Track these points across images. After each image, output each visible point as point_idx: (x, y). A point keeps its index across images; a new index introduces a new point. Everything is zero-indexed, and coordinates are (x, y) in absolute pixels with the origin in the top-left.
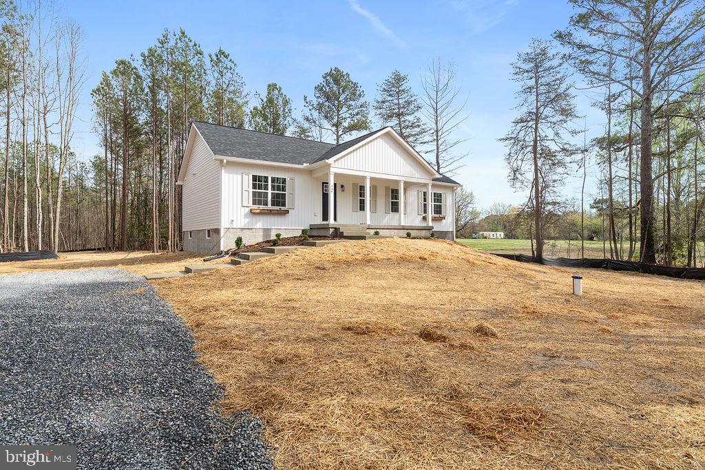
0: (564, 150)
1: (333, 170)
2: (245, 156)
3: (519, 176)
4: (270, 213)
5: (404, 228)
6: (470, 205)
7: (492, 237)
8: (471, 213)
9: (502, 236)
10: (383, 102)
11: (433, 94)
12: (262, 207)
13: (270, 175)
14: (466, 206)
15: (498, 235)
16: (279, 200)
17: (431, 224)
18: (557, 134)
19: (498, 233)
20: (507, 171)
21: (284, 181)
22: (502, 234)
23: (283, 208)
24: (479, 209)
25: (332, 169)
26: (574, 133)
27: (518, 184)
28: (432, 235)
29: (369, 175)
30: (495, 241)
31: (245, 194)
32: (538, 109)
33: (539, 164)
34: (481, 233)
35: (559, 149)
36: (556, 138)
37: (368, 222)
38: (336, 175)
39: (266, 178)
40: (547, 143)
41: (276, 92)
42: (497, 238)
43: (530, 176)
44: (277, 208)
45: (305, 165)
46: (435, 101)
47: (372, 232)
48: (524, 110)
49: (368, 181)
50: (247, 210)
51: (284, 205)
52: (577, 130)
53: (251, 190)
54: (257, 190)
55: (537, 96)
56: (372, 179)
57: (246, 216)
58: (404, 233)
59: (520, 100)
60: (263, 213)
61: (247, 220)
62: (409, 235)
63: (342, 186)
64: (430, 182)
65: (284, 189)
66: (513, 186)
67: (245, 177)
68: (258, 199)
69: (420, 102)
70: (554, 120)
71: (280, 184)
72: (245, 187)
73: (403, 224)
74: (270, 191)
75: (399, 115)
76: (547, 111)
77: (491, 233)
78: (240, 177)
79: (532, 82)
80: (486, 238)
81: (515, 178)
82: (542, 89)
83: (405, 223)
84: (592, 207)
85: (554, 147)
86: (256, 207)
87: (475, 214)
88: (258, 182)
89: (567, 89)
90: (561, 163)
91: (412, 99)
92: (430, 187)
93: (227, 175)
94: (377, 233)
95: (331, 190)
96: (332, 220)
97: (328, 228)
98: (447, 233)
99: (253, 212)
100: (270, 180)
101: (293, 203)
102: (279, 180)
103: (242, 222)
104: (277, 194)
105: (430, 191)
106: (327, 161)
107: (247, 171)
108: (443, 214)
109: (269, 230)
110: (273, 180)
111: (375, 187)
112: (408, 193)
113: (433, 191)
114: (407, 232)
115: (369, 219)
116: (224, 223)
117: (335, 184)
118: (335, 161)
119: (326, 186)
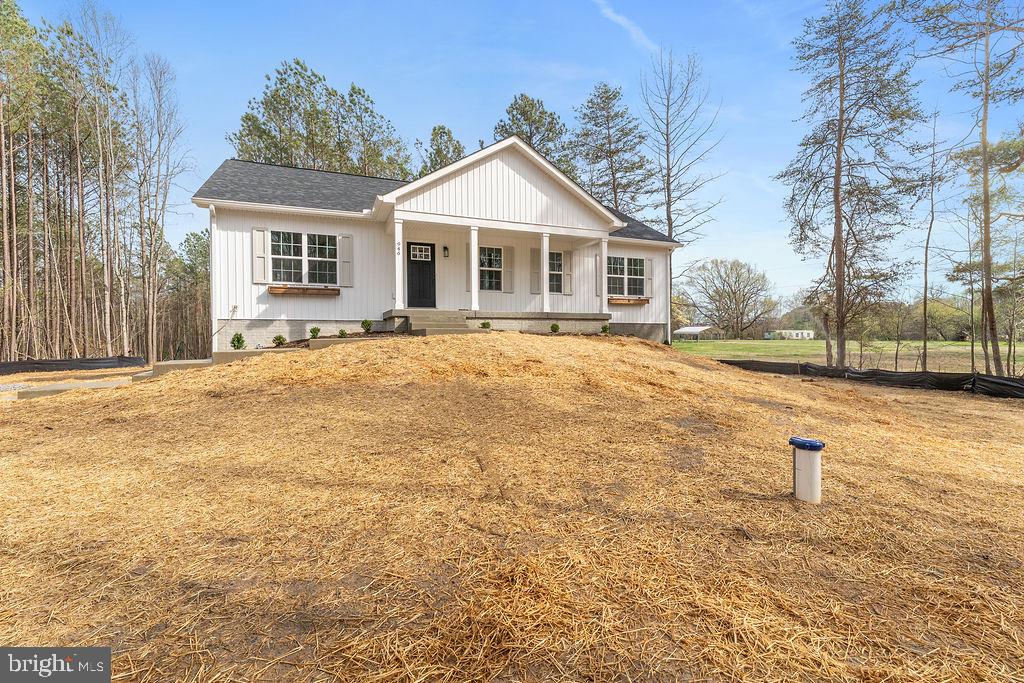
0: (896, 181)
1: (399, 216)
2: (261, 199)
3: (809, 233)
4: (304, 293)
5: (547, 317)
6: (763, 293)
7: (795, 337)
8: (763, 304)
9: (812, 336)
10: (586, 135)
11: (661, 111)
12: (290, 284)
13: (306, 231)
14: (757, 293)
15: (805, 335)
16: (324, 272)
17: (606, 310)
18: (881, 153)
19: (805, 332)
20: (790, 224)
21: (333, 240)
22: (812, 334)
23: (330, 286)
24: (775, 298)
25: (397, 215)
26: (915, 149)
27: (808, 247)
28: (604, 329)
29: (475, 224)
30: (797, 344)
31: (258, 263)
32: (842, 112)
33: (846, 209)
34: (778, 331)
35: (887, 182)
36: (879, 159)
37: (475, 307)
38: (407, 224)
39: (298, 238)
40: (861, 172)
41: (445, 138)
42: (803, 338)
43: (829, 231)
44: (322, 286)
45: (366, 211)
46: (665, 122)
47: (478, 323)
48: (820, 119)
49: (474, 236)
50: (263, 289)
51: (333, 280)
52: (923, 143)
53: (270, 257)
54: (281, 257)
55: (843, 89)
56: (483, 232)
57: (260, 300)
58: (547, 326)
59: (811, 102)
60: (288, 294)
61: (263, 307)
62: (555, 330)
63: (445, 248)
64: (606, 237)
65: (333, 254)
66: (799, 250)
67: (258, 235)
68: (285, 269)
69: (643, 128)
70: (878, 130)
71: (323, 245)
72: (258, 252)
73: (547, 309)
74: (305, 258)
75: (611, 154)
76: (864, 117)
77: (794, 332)
78: (247, 235)
79: (835, 70)
80: (783, 338)
81: (803, 238)
82: (852, 78)
83: (552, 306)
84: (952, 279)
85: (875, 178)
86: (281, 284)
87: (771, 306)
88: (286, 243)
89: (904, 73)
90: (891, 207)
91: (631, 126)
92: (605, 246)
93: (223, 233)
94: (485, 326)
95: (397, 251)
96: (400, 304)
97: (393, 318)
98: (654, 327)
99: (273, 293)
100: (305, 239)
101: (351, 277)
102: (322, 239)
103: (254, 310)
104: (320, 262)
105: (605, 253)
106: (380, 198)
107: (261, 225)
108: (647, 294)
109: (303, 322)
110: (312, 239)
111: (510, 250)
112: (575, 259)
113: (625, 255)
114: (553, 324)
115: (476, 301)
116: (219, 310)
117: (433, 246)
118: (402, 199)
119: (415, 249)
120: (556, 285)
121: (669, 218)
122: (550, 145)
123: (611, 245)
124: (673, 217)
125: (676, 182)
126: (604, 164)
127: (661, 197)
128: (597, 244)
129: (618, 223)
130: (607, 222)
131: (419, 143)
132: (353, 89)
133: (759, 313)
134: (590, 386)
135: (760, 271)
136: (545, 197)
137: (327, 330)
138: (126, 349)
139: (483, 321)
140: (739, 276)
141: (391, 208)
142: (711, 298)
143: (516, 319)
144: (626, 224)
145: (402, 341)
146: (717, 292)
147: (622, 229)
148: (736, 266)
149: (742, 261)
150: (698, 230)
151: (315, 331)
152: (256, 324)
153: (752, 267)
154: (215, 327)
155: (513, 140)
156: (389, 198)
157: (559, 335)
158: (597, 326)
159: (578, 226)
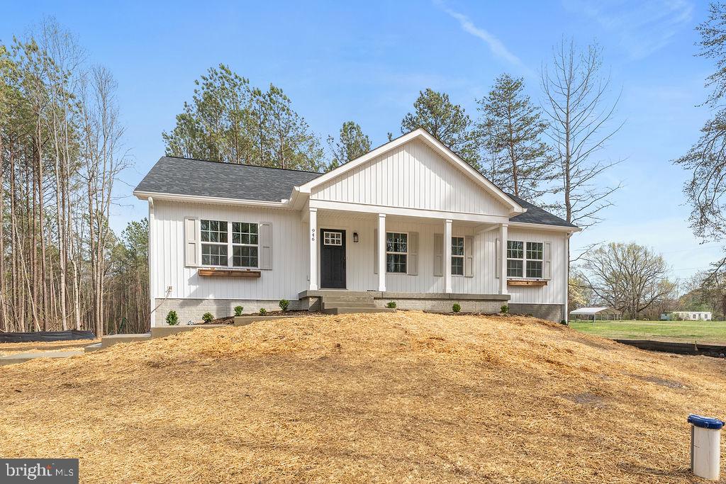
1: (314, 205)
2: (192, 192)
3: (710, 217)
4: (229, 275)
5: (450, 298)
6: (659, 275)
7: (691, 318)
8: (660, 285)
9: (710, 318)
10: (488, 125)
12: (218, 267)
13: (231, 219)
14: (653, 275)
15: (703, 316)
16: (247, 257)
17: (505, 292)
19: (703, 313)
21: (254, 227)
22: (710, 314)
23: (252, 269)
24: (672, 280)
25: (312, 204)
27: (709, 230)
28: (504, 309)
29: (383, 212)
30: (695, 325)
31: (190, 248)
34: (675, 313)
37: (382, 288)
38: (321, 213)
39: (224, 225)
41: (355, 133)
42: (700, 320)
44: (245, 269)
45: (284, 201)
47: (385, 303)
49: (382, 222)
50: (194, 272)
51: (255, 264)
53: (200, 243)
54: (210, 243)
56: (389, 218)
57: (192, 281)
58: (448, 306)
60: (216, 276)
61: (193, 288)
62: (456, 310)
63: (355, 234)
64: (506, 222)
65: (255, 240)
66: (699, 233)
67: (189, 223)
68: (213, 254)
71: (246, 232)
72: (190, 239)
73: (449, 290)
74: (230, 244)
75: (511, 142)
77: (691, 313)
78: (180, 224)
80: (680, 319)
81: (703, 222)
83: (454, 287)
86: (209, 267)
87: (667, 287)
88: (214, 230)
91: (532, 115)
92: (505, 230)
93: (160, 222)
94: (391, 306)
95: (312, 237)
96: (314, 285)
97: (307, 298)
98: (552, 308)
99: (202, 275)
100: (230, 227)
101: (270, 262)
102: (245, 226)
103: (185, 289)
104: (243, 247)
105: (505, 237)
106: (297, 188)
107: (192, 215)
108: (545, 276)
109: (228, 301)
110: (236, 227)
111: (416, 236)
112: (477, 243)
113: (525, 239)
114: (455, 305)
115: (383, 282)
116: (156, 291)
117: (344, 232)
118: (316, 189)
119: (327, 235)
120: (458, 267)
121: (568, 204)
122: (455, 136)
123: (510, 229)
124: (572, 202)
125: (576, 168)
126: (505, 152)
127: (560, 183)
128: (498, 228)
129: (518, 209)
130: (508, 208)
131: (330, 139)
132: (272, 89)
133: (656, 294)
134: (490, 362)
135: (656, 254)
136: (448, 186)
137: (249, 309)
138: (79, 324)
139: (389, 301)
140: (635, 259)
141: (307, 198)
142: (607, 280)
143: (420, 299)
144: (525, 210)
145: (316, 319)
146: (613, 274)
147: (522, 214)
148: (633, 249)
149: (639, 244)
150: (596, 215)
151: (239, 310)
152: (187, 302)
153: (649, 250)
154: (153, 307)
155: (419, 132)
156: (305, 189)
157: (461, 314)
158: (496, 306)
159: (482, 213)
